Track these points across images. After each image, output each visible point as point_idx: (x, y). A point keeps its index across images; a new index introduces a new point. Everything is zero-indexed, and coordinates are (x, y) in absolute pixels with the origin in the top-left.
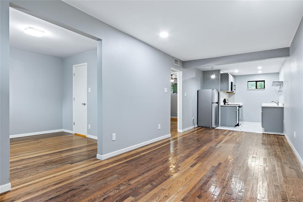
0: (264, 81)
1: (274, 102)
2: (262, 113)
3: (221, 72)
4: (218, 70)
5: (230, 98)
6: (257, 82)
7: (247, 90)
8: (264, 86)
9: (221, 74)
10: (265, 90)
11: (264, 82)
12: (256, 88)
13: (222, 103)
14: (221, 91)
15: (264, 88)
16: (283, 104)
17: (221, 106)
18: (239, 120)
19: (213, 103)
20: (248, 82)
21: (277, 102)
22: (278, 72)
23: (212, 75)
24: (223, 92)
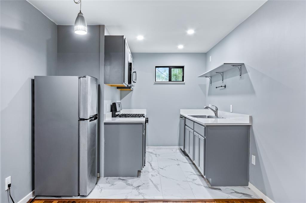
0: (183, 67)
1: (208, 109)
6: (170, 68)
8: (183, 77)
11: (183, 70)
12: (170, 80)
13: (107, 117)
14: (104, 83)
15: (183, 81)
16: (251, 118)
17: (105, 124)
20: (156, 67)
21: (214, 109)
22: (206, 52)
23: (78, 25)
24: (110, 87)
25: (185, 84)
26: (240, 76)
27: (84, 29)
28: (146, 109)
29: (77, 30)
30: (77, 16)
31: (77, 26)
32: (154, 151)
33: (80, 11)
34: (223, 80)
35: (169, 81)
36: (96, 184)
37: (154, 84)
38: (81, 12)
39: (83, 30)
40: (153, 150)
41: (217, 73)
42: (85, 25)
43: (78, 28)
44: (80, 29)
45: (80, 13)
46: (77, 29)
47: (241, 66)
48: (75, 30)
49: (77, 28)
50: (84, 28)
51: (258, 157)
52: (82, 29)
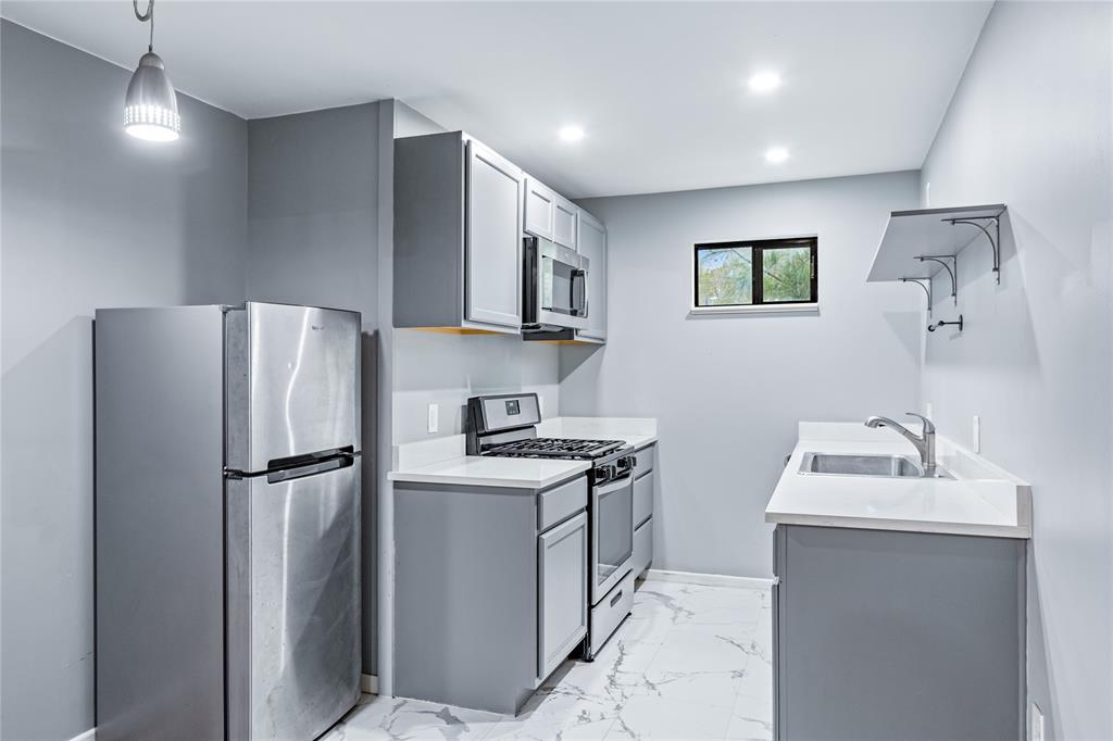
0: (812, 242)
1: (888, 429)
2: (776, 589)
3: (403, 129)
4: (377, 104)
5: (565, 382)
6: (758, 246)
7: (692, 316)
8: (814, 282)
9: (396, 140)
10: (817, 313)
11: (814, 253)
12: (758, 299)
14: (397, 324)
15: (814, 299)
16: (1025, 497)
17: (397, 485)
18: (591, 607)
19: (240, 475)
20: (698, 247)
21: (917, 430)
22: (919, 168)
23: (138, 103)
24: (459, 336)
25: (821, 312)
26: (996, 269)
27: (165, 119)
28: (654, 420)
29: (134, 123)
30: (137, 66)
31: (137, 108)
32: (684, 591)
33: (150, 49)
34: (954, 295)
35: (754, 303)
36: (341, 722)
37: (688, 318)
38: (154, 51)
39: (162, 125)
40: (681, 586)
41: (922, 259)
42: (168, 106)
43: (140, 114)
44: (151, 120)
45: (150, 54)
46: (137, 120)
47: (997, 218)
48: (129, 124)
49: (137, 116)
50: (165, 115)
51: (1052, 720)
52: (158, 122)
